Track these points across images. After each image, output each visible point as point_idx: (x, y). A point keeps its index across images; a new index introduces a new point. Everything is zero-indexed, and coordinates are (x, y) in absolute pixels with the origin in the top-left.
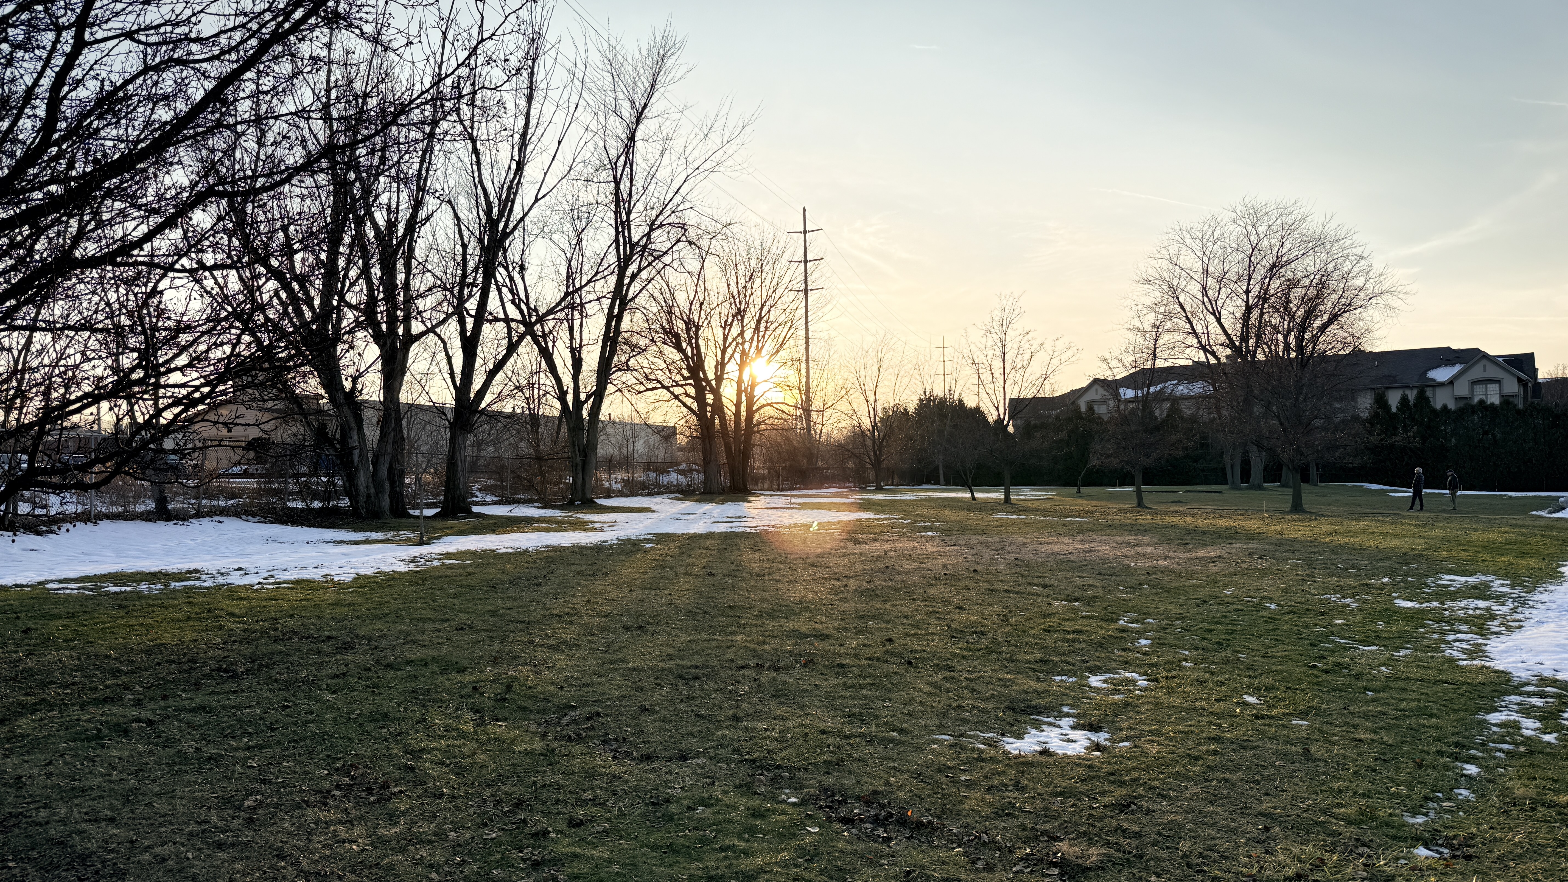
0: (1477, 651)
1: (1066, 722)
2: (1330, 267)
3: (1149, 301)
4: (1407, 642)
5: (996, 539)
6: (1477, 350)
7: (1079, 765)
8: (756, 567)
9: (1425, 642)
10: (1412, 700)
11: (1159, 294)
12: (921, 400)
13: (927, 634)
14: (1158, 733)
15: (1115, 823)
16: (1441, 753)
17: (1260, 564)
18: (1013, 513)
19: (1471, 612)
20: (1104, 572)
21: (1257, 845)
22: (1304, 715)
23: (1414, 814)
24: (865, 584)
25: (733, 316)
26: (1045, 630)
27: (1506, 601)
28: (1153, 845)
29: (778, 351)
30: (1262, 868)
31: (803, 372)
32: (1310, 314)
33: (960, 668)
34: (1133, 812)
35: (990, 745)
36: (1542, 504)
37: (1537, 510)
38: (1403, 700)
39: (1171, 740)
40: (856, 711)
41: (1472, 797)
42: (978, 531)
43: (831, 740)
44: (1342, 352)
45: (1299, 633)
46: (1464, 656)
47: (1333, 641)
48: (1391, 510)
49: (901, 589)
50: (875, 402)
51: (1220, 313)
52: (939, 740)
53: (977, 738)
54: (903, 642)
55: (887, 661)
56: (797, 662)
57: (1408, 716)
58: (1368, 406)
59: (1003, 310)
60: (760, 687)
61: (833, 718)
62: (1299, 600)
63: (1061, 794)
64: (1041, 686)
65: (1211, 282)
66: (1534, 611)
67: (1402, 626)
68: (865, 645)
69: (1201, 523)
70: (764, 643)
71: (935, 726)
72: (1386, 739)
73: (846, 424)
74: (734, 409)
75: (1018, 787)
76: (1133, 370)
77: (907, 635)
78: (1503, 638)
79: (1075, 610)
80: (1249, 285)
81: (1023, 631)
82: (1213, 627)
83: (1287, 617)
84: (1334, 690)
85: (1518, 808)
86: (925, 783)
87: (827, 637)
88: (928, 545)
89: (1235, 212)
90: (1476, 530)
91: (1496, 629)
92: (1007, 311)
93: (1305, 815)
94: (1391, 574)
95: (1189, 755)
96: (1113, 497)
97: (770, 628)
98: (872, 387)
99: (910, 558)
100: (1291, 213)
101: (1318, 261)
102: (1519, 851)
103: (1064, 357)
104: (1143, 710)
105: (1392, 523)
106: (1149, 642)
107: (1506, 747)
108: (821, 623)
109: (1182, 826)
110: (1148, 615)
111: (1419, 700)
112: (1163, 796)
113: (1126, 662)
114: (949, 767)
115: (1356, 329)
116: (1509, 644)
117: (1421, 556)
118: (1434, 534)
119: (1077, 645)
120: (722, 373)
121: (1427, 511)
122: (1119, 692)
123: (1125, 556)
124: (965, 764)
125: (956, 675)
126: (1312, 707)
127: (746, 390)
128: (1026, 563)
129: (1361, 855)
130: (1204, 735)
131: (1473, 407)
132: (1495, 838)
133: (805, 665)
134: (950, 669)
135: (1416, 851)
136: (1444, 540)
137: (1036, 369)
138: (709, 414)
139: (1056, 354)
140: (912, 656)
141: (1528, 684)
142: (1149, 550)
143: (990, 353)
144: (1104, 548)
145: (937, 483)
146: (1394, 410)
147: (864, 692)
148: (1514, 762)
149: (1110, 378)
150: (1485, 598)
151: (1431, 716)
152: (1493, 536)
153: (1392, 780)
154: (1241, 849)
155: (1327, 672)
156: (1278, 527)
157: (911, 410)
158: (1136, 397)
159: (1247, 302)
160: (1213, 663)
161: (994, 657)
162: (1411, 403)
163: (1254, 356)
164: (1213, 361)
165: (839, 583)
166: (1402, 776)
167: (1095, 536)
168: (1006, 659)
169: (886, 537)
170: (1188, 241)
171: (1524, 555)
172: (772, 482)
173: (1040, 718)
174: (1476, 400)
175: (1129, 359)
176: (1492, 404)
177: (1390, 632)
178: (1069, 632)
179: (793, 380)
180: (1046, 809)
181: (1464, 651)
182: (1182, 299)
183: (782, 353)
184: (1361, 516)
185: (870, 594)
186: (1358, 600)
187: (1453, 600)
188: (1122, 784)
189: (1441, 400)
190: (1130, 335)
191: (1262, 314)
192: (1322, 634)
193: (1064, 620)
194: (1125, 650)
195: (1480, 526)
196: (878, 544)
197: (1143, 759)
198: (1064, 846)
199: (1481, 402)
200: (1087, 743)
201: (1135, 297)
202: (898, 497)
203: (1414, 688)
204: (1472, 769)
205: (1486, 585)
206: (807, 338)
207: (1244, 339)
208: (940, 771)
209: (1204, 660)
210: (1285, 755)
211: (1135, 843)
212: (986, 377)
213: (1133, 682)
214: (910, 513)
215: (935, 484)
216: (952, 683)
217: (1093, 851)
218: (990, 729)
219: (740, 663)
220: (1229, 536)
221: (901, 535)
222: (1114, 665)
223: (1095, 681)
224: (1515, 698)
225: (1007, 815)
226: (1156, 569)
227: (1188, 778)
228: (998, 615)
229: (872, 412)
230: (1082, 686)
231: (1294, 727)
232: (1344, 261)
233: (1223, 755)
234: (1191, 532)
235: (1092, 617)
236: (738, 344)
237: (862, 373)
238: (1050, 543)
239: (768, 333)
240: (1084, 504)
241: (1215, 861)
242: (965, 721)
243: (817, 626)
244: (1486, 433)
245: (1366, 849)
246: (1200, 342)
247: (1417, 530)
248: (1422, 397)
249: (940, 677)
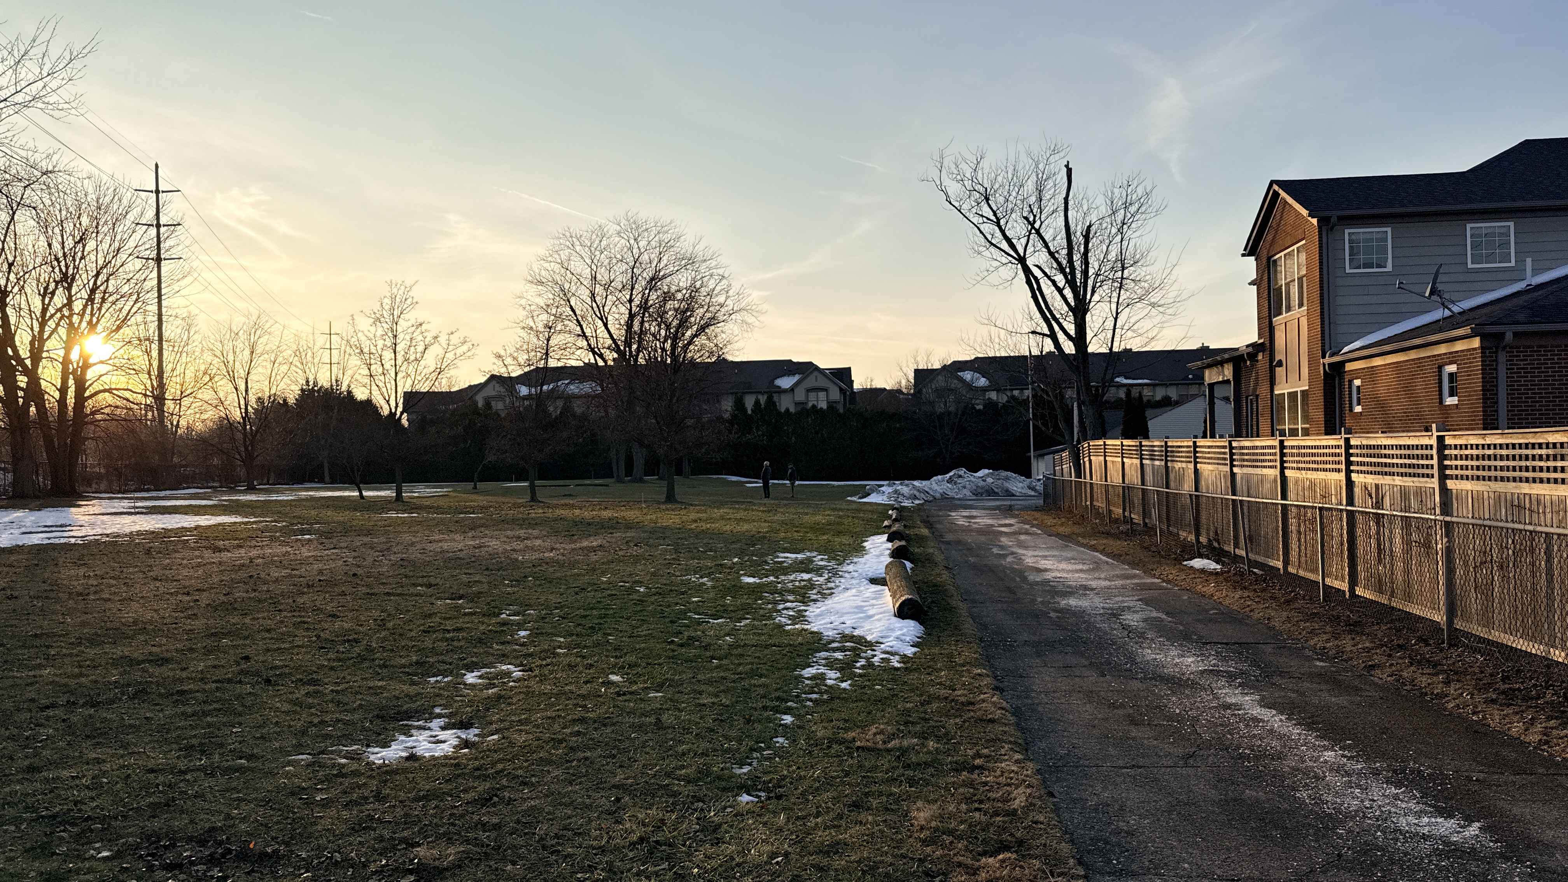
0: (800, 617)
1: (436, 723)
2: (698, 284)
3: (541, 302)
4: (748, 614)
5: (383, 539)
6: (811, 364)
7: (445, 765)
8: (78, 586)
9: (762, 612)
10: (747, 664)
11: (551, 296)
12: (302, 390)
13: (292, 648)
14: (527, 722)
15: (476, 818)
16: (765, 708)
17: (635, 551)
18: (404, 512)
19: (797, 584)
20: (491, 567)
21: (608, 817)
22: (659, 687)
23: (741, 765)
24: (223, 598)
25: (57, 283)
26: (424, 631)
27: (823, 573)
28: (511, 834)
29: (119, 328)
30: (610, 838)
31: (155, 354)
32: (683, 324)
33: (326, 680)
34: (494, 805)
35: (353, 759)
36: (854, 491)
37: (851, 496)
38: (740, 664)
39: (538, 727)
40: (194, 741)
41: (786, 743)
42: (362, 532)
43: (161, 779)
44: (709, 360)
45: (662, 612)
46: (789, 622)
47: (690, 617)
48: (745, 498)
49: (265, 600)
50: (247, 391)
51: (606, 318)
52: (295, 761)
53: (339, 753)
54: (261, 658)
55: (240, 682)
56: (123, 694)
57: (742, 679)
58: (729, 409)
59: (393, 299)
60: (70, 728)
61: (165, 753)
62: (665, 582)
63: (424, 797)
64: (413, 690)
65: (599, 289)
66: (843, 580)
67: (746, 600)
68: (215, 667)
69: (587, 514)
70: (81, 675)
71: (293, 746)
72: (724, 701)
73: (210, 414)
74: (57, 395)
75: (379, 797)
76: (527, 369)
77: (268, 650)
78: (819, 604)
79: (458, 608)
80: (631, 295)
81: (401, 635)
82: (588, 613)
83: (653, 599)
84: (686, 661)
85: (819, 747)
86: (274, 809)
87: (167, 661)
88: (304, 550)
89: (619, 225)
90: (807, 514)
91: (814, 597)
92: (398, 300)
93: (652, 781)
94: (741, 553)
95: (553, 739)
96: (509, 492)
97: (91, 656)
98: (243, 374)
99: (280, 565)
100: (667, 232)
101: (690, 278)
102: (817, 784)
103: (459, 351)
104: (514, 700)
105: (745, 510)
106: (528, 632)
107: (814, 696)
108: (160, 646)
109: (540, 810)
110: (529, 606)
111: (752, 663)
112: (525, 784)
113: (504, 655)
114: (304, 789)
115: (721, 339)
116: (823, 609)
117: (764, 537)
118: (776, 518)
119: (455, 643)
120: (40, 350)
121: (774, 499)
122: (494, 686)
123: (514, 550)
124: (322, 782)
125: (321, 688)
126: (667, 679)
127: (75, 371)
128: (413, 564)
129: (696, 810)
130: (570, 717)
131: (807, 410)
132: (801, 776)
133: (135, 696)
134: (315, 682)
135: (740, 798)
136: (784, 523)
137: (430, 361)
138: (21, 400)
139: (451, 348)
140: (271, 673)
141: (833, 641)
142: (538, 542)
143: (380, 343)
144: (494, 543)
145: (322, 480)
146: (750, 412)
147: (209, 719)
148: (819, 709)
149: (506, 375)
150: (808, 572)
151: (761, 676)
152: (819, 518)
153: (726, 737)
154: (593, 823)
155: (682, 645)
156: (654, 517)
157: (291, 401)
158: (530, 395)
159: (630, 310)
160: (585, 647)
161: (366, 664)
162: (763, 406)
163: (636, 360)
164: (601, 363)
165: (188, 598)
166: (733, 733)
167: (487, 532)
168: (380, 666)
169: (254, 543)
170: (578, 248)
171: (839, 533)
172: (110, 483)
173: (410, 723)
174: (810, 404)
175: (523, 358)
176: (821, 408)
177: (736, 605)
178: (449, 631)
179: (141, 361)
180: (406, 815)
181: (790, 617)
182: (573, 303)
183: (125, 330)
184: (720, 505)
185: (229, 607)
186: (713, 579)
187: (785, 575)
188: (485, 777)
189: (785, 404)
190: (523, 334)
191: (642, 323)
192: (681, 611)
193: (445, 619)
194: (503, 643)
195: (810, 511)
196: (243, 551)
197: (510, 749)
198: (421, 851)
199: (814, 406)
200: (455, 742)
201: (529, 297)
202: (274, 497)
203: (750, 653)
204: (788, 719)
205: (810, 560)
206: (160, 315)
207: (628, 343)
208: (293, 794)
209: (577, 646)
210: (640, 728)
211: (493, 834)
212: (376, 368)
213: (508, 674)
214: (286, 515)
215: (319, 482)
216: (314, 698)
217: (451, 850)
218: (355, 742)
219: (44, 702)
220: (611, 526)
221: (272, 539)
222: (491, 659)
223: (471, 678)
224: (824, 654)
225: (364, 828)
226: (542, 561)
227: (550, 762)
228: (375, 620)
229: (242, 402)
230: (458, 684)
231: (650, 699)
232: (709, 279)
233: (585, 734)
234: (577, 523)
235: (474, 614)
236: (63, 316)
237: (231, 358)
238: (441, 541)
239: (106, 306)
240: (481, 500)
241: (569, 839)
242: (327, 737)
243: (154, 649)
244: (817, 433)
245: (701, 804)
246: (589, 345)
247: (763, 516)
248: (770, 402)
249: (303, 692)
